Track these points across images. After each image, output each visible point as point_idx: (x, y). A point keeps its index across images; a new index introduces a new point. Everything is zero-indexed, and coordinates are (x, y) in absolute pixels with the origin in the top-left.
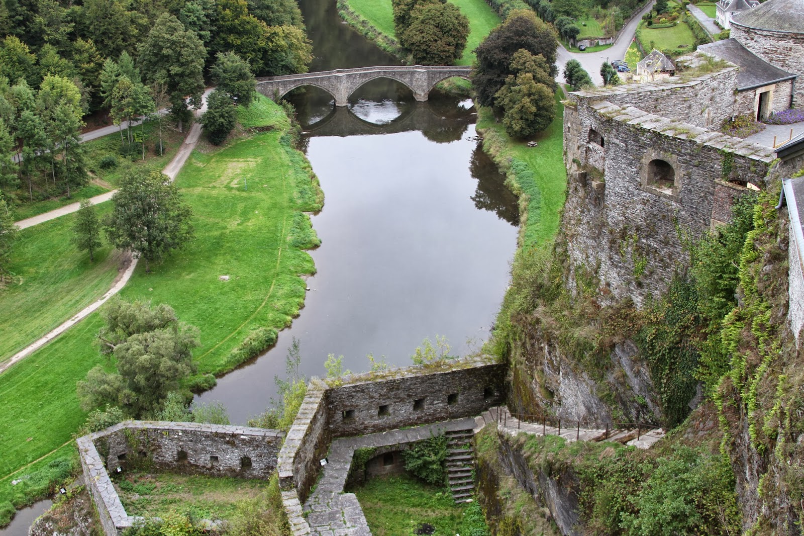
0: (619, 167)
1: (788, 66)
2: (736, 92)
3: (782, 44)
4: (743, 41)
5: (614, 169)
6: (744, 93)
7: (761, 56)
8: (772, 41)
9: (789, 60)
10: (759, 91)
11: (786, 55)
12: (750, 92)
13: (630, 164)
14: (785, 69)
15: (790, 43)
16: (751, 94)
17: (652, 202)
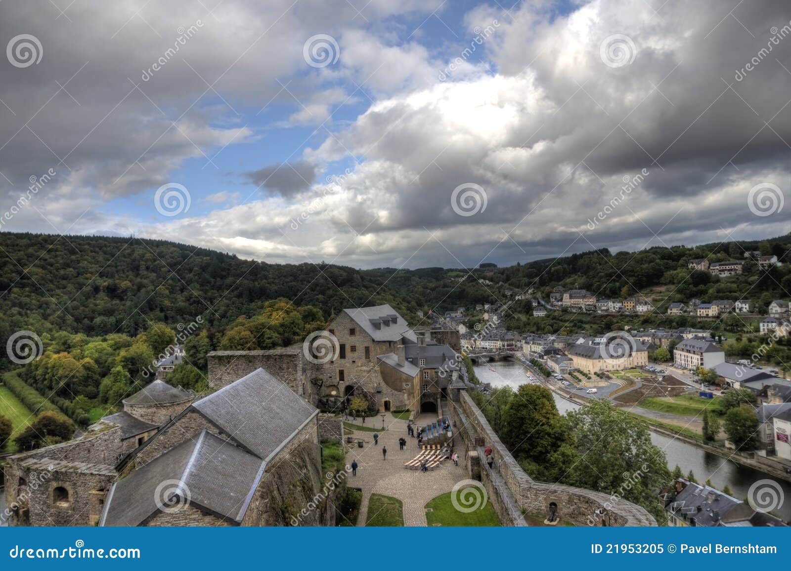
0: (36, 497)
1: (155, 422)
2: (122, 440)
3: (150, 410)
4: (129, 412)
5: (34, 498)
6: (128, 440)
7: (140, 419)
8: (144, 410)
9: (155, 419)
10: (137, 437)
11: (153, 416)
12: (131, 439)
13: (43, 494)
14: (153, 423)
15: (154, 410)
16: (132, 440)
17: (57, 513)
